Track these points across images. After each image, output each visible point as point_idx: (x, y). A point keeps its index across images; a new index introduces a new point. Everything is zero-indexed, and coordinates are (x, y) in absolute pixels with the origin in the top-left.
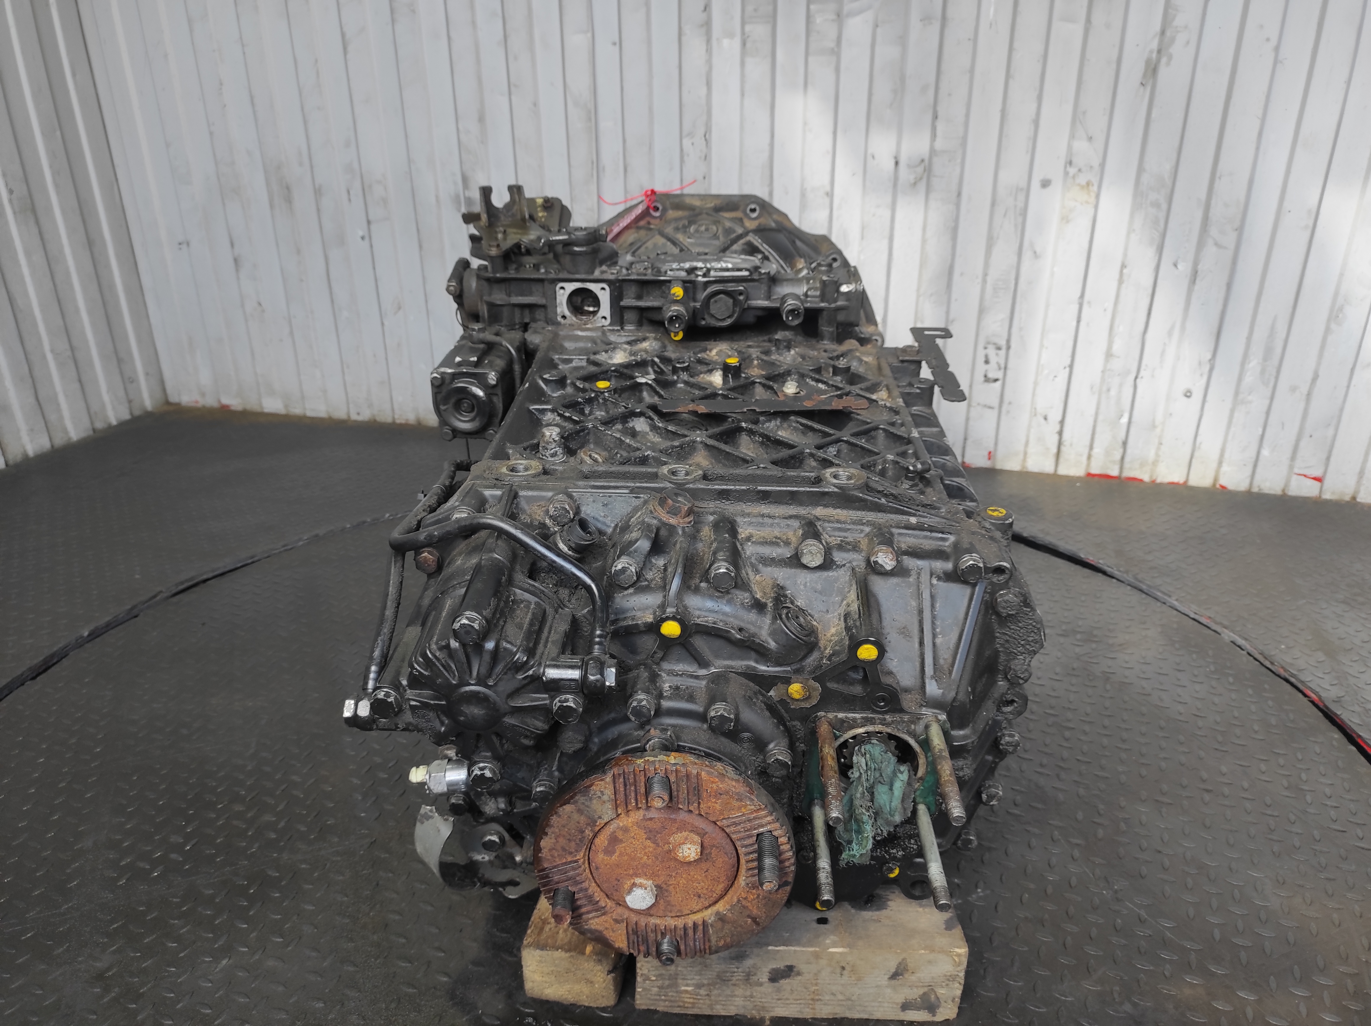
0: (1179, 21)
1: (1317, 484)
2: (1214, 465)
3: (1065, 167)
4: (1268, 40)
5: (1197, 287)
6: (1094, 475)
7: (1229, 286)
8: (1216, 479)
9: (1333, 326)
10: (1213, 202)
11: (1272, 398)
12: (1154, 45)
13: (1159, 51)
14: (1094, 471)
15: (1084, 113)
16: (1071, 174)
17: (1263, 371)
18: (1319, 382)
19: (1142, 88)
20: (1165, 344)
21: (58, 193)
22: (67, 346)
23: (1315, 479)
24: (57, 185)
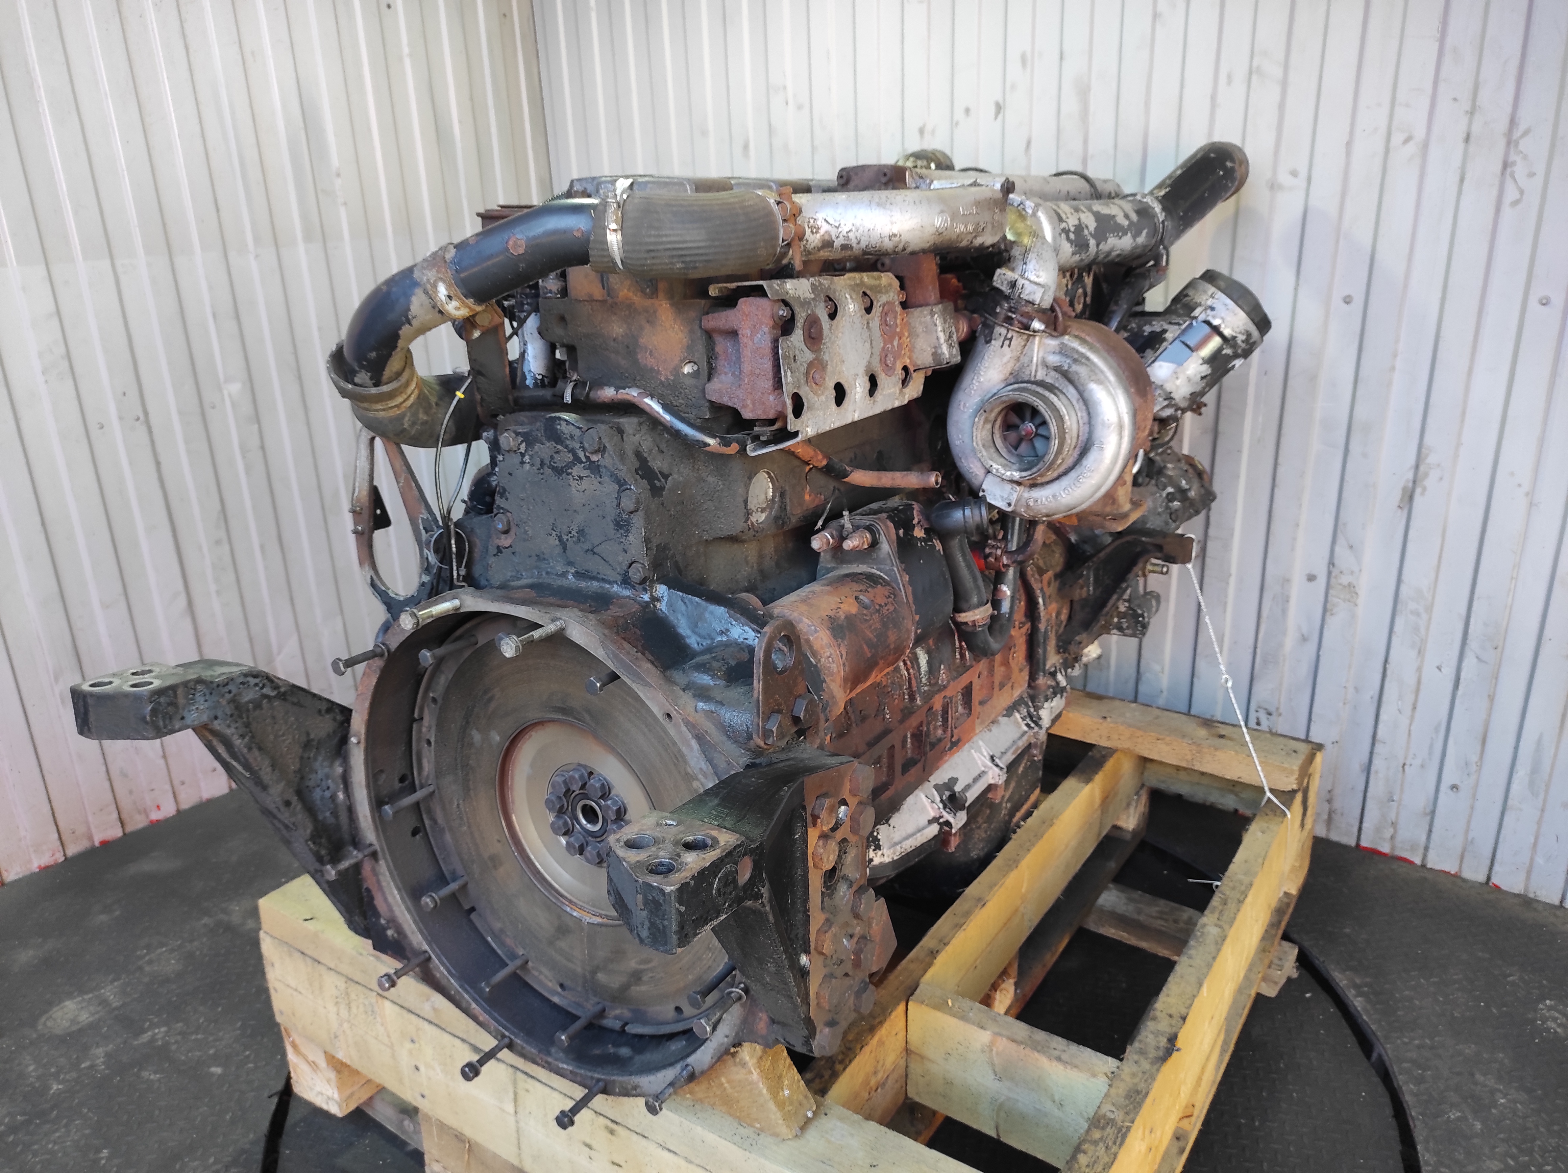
0: (1431, 459)
2: (1488, 862)
3: (1329, 568)
4: (1520, 485)
5: (1460, 692)
6: (1366, 849)
8: (1489, 878)
10: (1472, 620)
11: (1543, 810)
12: (1410, 475)
13: (1414, 482)
14: (1364, 843)
15: (1345, 524)
16: (1333, 574)
19: (1400, 510)
20: (1432, 738)
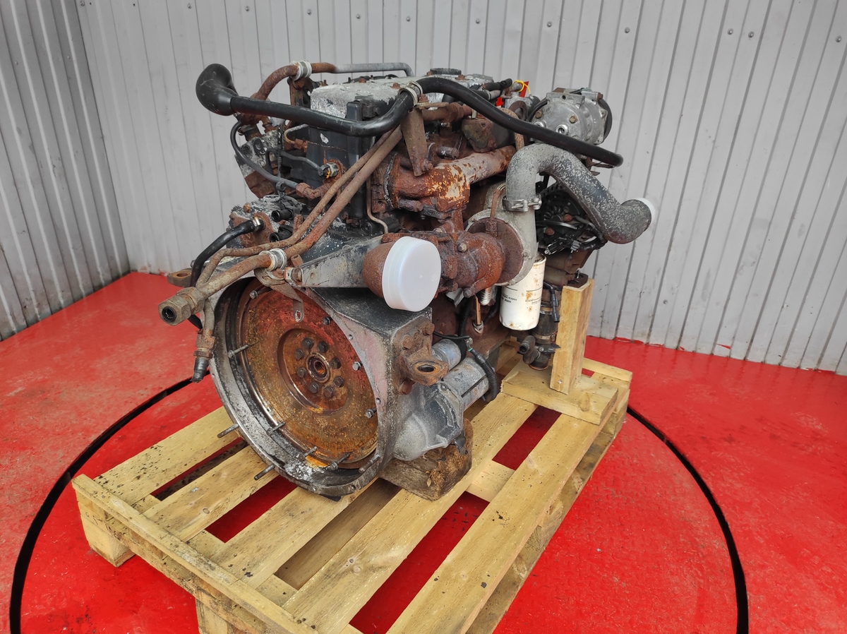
1: (729, 350)
7: (687, 252)
9: (738, 276)
17: (703, 295)
18: (730, 302)
21: (77, 163)
22: (81, 244)
23: (727, 347)
24: (76, 159)
